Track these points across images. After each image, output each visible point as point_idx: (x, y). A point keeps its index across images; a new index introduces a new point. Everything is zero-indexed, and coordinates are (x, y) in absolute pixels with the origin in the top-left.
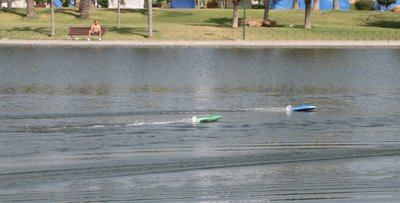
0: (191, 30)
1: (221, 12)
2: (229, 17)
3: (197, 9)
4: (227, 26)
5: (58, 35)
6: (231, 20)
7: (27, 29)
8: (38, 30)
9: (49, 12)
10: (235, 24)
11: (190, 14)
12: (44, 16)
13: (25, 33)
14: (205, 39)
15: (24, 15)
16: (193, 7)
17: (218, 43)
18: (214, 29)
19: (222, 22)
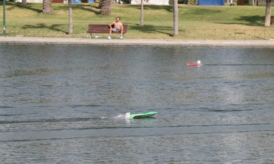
0: (219, 28)
1: (251, 10)
2: (262, 15)
3: (226, 6)
4: (259, 25)
5: (76, 33)
6: (263, 19)
7: (42, 26)
8: (53, 28)
9: (66, 8)
10: (268, 23)
11: (219, 11)
12: (62, 12)
13: (41, 31)
14: (235, 39)
15: (40, 11)
16: (222, 4)
17: (249, 43)
18: (244, 27)
19: (253, 20)
